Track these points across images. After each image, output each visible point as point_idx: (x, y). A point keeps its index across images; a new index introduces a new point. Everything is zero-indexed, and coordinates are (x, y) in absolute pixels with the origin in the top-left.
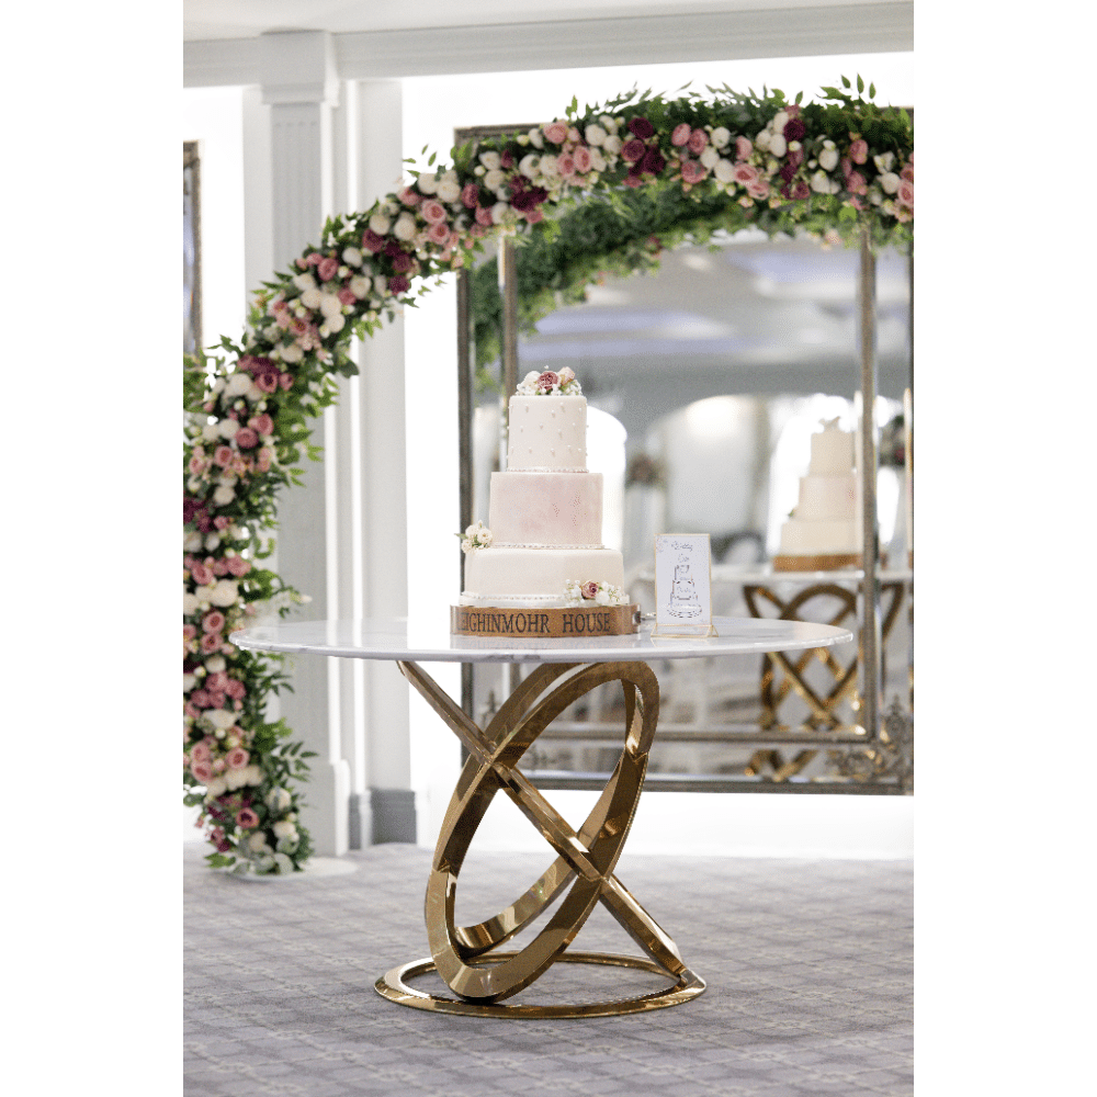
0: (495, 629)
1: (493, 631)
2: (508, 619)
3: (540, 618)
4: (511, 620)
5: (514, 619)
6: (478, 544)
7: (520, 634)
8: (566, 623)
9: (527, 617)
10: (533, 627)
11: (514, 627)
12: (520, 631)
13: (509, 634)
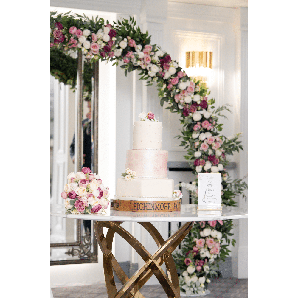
0: (152, 209)
1: (151, 210)
2: (157, 205)
3: (168, 204)
4: (159, 205)
5: (160, 205)
6: (132, 177)
7: (162, 211)
8: (175, 206)
9: (164, 204)
10: (166, 207)
11: (160, 209)
12: (162, 209)
13: (157, 211)
